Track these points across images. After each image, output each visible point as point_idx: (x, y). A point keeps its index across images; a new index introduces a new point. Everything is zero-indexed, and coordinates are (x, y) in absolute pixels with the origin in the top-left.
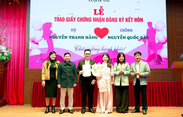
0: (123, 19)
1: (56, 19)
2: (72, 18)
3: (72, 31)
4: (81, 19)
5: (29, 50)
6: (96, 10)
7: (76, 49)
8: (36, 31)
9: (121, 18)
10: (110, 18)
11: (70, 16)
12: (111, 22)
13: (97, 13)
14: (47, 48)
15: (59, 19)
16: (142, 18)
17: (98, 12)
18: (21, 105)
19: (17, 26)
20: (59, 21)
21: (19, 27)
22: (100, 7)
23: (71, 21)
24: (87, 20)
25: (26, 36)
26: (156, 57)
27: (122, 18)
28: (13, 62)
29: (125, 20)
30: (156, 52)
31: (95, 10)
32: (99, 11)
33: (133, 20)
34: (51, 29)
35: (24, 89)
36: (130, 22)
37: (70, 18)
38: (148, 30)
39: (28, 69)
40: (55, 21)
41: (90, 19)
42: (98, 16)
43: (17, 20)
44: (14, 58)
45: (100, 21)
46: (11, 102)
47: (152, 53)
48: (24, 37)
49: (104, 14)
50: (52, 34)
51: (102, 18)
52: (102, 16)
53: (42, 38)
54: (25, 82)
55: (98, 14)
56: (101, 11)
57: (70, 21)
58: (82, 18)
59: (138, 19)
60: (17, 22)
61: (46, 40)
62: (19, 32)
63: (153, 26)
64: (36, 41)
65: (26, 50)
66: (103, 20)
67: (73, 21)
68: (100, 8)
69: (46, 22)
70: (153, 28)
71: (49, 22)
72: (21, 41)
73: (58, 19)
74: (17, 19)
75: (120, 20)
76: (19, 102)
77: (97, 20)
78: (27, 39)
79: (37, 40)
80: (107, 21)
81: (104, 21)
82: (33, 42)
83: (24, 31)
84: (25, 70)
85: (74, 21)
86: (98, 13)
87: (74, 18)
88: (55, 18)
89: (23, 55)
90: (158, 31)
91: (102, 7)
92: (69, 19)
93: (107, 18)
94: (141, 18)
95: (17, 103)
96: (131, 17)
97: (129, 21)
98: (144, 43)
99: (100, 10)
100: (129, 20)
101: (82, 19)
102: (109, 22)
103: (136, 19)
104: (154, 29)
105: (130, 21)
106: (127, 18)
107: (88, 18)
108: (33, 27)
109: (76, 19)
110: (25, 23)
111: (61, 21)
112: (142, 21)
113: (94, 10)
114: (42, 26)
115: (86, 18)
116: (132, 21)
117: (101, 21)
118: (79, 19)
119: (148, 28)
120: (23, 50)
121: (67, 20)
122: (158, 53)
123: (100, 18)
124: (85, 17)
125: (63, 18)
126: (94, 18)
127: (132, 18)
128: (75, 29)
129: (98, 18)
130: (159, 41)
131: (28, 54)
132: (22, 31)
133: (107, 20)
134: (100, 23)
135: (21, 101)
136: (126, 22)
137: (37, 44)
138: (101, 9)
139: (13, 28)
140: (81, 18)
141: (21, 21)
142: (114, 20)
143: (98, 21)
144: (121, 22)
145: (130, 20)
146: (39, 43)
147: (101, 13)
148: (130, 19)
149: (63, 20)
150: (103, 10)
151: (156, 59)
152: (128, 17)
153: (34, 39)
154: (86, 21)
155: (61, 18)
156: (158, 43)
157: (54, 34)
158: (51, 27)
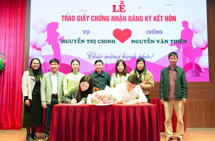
0: (150, 18)
1: (64, 17)
2: (84, 16)
3: (84, 33)
4: (96, 18)
5: (29, 58)
6: (116, 6)
7: (90, 56)
8: (38, 33)
9: (147, 16)
10: (134, 17)
11: (82, 14)
12: (135, 21)
13: (116, 10)
14: (53, 55)
15: (67, 18)
16: (175, 16)
17: (117, 8)
18: (17, 129)
19: (13, 26)
20: (67, 20)
21: (16, 28)
22: (121, 2)
23: (83, 21)
24: (104, 18)
25: (26, 40)
26: (194, 66)
27: (149, 16)
28: (8, 74)
29: (152, 19)
30: (194, 61)
31: (114, 6)
33: (164, 18)
34: (57, 30)
36: (159, 21)
37: (81, 16)
38: (183, 32)
40: (63, 20)
42: (118, 14)
43: (14, 19)
44: (9, 68)
45: (121, 21)
46: (4, 126)
47: (188, 62)
48: (22, 41)
49: (125, 10)
50: (59, 37)
51: (123, 16)
52: (123, 14)
55: (118, 11)
56: (122, 7)
57: (81, 21)
58: (97, 16)
59: (170, 17)
60: (13, 22)
61: (51, 45)
62: (16, 34)
63: (190, 27)
64: (37, 47)
65: (25, 58)
66: (125, 19)
67: (85, 21)
68: (121, 4)
69: (51, 22)
71: (54, 21)
73: (66, 17)
74: (14, 17)
75: (146, 19)
76: (15, 126)
77: (116, 18)
78: (26, 43)
79: (39, 45)
80: (129, 21)
81: (126, 21)
82: (34, 47)
83: (23, 33)
85: (88, 20)
86: (118, 10)
87: (87, 16)
88: (63, 16)
89: (21, 64)
90: (196, 33)
91: (123, 2)
92: (80, 18)
93: (129, 16)
94: (173, 16)
95: (13, 127)
96: (160, 15)
97: (158, 21)
98: (178, 49)
99: (120, 6)
100: (158, 19)
101: (97, 18)
102: (133, 21)
103: (167, 17)
104: (191, 30)
105: (159, 20)
106: (156, 16)
107: (105, 16)
108: (34, 28)
109: (90, 18)
110: (23, 23)
111: (70, 20)
112: (175, 21)
113: (113, 7)
114: (46, 27)
115: (103, 16)
116: (162, 21)
117: (122, 21)
118: (93, 18)
119: (183, 28)
120: (22, 58)
121: (79, 20)
122: (196, 62)
123: (121, 17)
124: (101, 15)
125: (73, 17)
126: (112, 16)
127: (162, 17)
128: (89, 31)
129: (118, 16)
130: (197, 46)
131: (28, 63)
132: (20, 33)
133: (129, 18)
134: (121, 22)
135: (17, 124)
136: (154, 21)
137: (40, 49)
138: (122, 4)
139: (7, 29)
140: (95, 16)
141: (19, 20)
142: (139, 19)
143: (118, 21)
144: (148, 21)
145: (159, 18)
146: (42, 48)
147: (122, 10)
148: (159, 17)
149: (73, 20)
150: (124, 6)
151: (194, 69)
152: (157, 15)
153: (36, 43)
154: (103, 21)
155: (70, 16)
156: (196, 48)
157: (61, 37)
158: (57, 28)
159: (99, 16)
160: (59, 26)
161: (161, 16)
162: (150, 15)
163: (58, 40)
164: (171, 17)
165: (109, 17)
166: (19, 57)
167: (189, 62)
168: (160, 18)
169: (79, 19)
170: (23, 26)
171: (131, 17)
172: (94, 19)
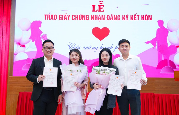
0: (127, 17)
1: (47, 16)
2: (65, 15)
4: (76, 17)
5: (14, 54)
6: (95, 5)
8: (22, 31)
9: (125, 16)
10: (112, 16)
11: (63, 13)
12: (113, 20)
13: (96, 10)
15: (49, 17)
16: (151, 16)
17: (97, 8)
20: (50, 19)
21: (2, 26)
22: (100, 2)
23: (64, 19)
24: (84, 18)
25: (11, 37)
26: (169, 63)
27: (126, 16)
29: (129, 18)
31: (94, 6)
32: (98, 7)
33: (140, 17)
34: (40, 28)
35: (7, 101)
36: (136, 20)
37: (63, 15)
38: (158, 30)
39: (12, 77)
40: (46, 19)
41: (87, 16)
42: (97, 14)
45: (99, 20)
47: (163, 59)
48: (8, 39)
49: (104, 10)
50: (42, 35)
51: (102, 16)
52: (102, 14)
53: (30, 39)
54: (8, 93)
55: (97, 11)
56: (101, 7)
57: (63, 19)
58: (78, 15)
59: (146, 16)
61: (34, 42)
62: (2, 32)
63: (165, 25)
65: (10, 54)
66: (103, 18)
67: (66, 19)
68: (100, 4)
69: (35, 20)
70: (164, 27)
71: (38, 20)
72: (4, 43)
73: (49, 16)
75: (123, 18)
77: (95, 17)
78: (11, 40)
79: (23, 42)
80: (107, 20)
81: (104, 19)
82: (19, 44)
83: (8, 31)
84: (8, 79)
85: (69, 19)
86: (97, 10)
87: (68, 15)
88: (46, 15)
90: (171, 31)
91: (102, 2)
92: (62, 17)
93: (107, 16)
94: (149, 16)
96: (137, 15)
98: (153, 46)
99: (99, 6)
100: (135, 18)
101: (78, 17)
102: (111, 20)
103: (143, 17)
104: (166, 29)
105: (135, 19)
106: (133, 16)
107: (85, 16)
108: (18, 26)
109: (71, 17)
110: (9, 21)
111: (52, 19)
112: (151, 19)
113: (92, 6)
115: (83, 16)
116: (138, 20)
117: (101, 20)
118: (74, 17)
120: (7, 54)
121: (60, 18)
122: (170, 59)
123: (99, 16)
124: (81, 15)
125: (55, 16)
126: (92, 16)
127: (138, 16)
129: (97, 16)
130: (172, 44)
131: (12, 58)
132: (5, 31)
133: (107, 18)
134: (99, 21)
136: (131, 20)
137: (24, 46)
138: (101, 4)
140: (76, 15)
141: (5, 18)
142: (117, 18)
143: (97, 20)
144: (125, 20)
145: (136, 18)
146: (26, 45)
147: (101, 9)
148: (135, 17)
149: (55, 18)
150: (103, 6)
151: (169, 66)
153: (20, 40)
154: (83, 20)
155: (52, 15)
156: (171, 46)
157: (44, 34)
158: (40, 26)
159: (79, 15)
160: (42, 24)
161: (137, 16)
162: (127, 14)
163: (41, 38)
165: (88, 16)
166: (5, 53)
167: (164, 59)
168: (137, 17)
169: (61, 18)
170: (9, 25)
171: (109, 16)
172: (74, 19)
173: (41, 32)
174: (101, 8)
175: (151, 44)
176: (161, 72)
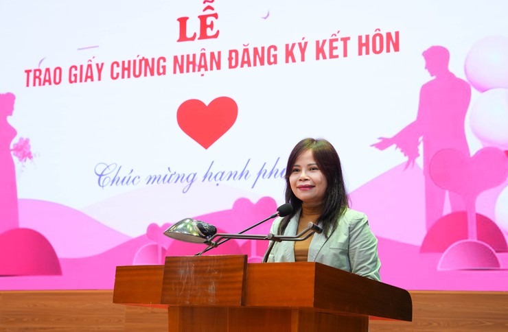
0: (302, 51)
1: (32, 75)
2: (90, 66)
4: (124, 69)
6: (187, 18)
9: (293, 45)
10: (246, 50)
11: (83, 59)
12: (250, 65)
13: (189, 34)
15: (41, 77)
16: (397, 33)
17: (193, 27)
20: (39, 85)
22: (205, 2)
23: (85, 81)
24: (150, 67)
26: (472, 228)
27: (300, 44)
29: (311, 51)
30: (472, 204)
31: (183, 21)
32: (199, 21)
33: (353, 45)
36: (337, 57)
37: (81, 67)
38: (426, 91)
40: (28, 85)
41: (161, 61)
45: (203, 69)
47: (447, 210)
49: (218, 32)
50: (15, 141)
51: (212, 54)
52: (210, 46)
55: (193, 39)
56: (209, 21)
57: (81, 81)
59: (378, 38)
63: (456, 68)
66: (216, 61)
67: (92, 80)
68: (204, 10)
70: (452, 75)
73: (38, 74)
75: (289, 54)
77: (189, 63)
80: (231, 67)
81: (218, 67)
85: (99, 79)
86: (195, 34)
87: (97, 65)
88: (28, 72)
90: (482, 90)
91: (212, 1)
92: (78, 72)
93: (231, 52)
94: (389, 35)
96: (339, 36)
97: (332, 56)
98: (406, 159)
99: (203, 19)
100: (332, 48)
101: (128, 68)
103: (364, 41)
104: (460, 81)
105: (335, 52)
106: (324, 42)
107: (153, 60)
109: (106, 71)
111: (47, 84)
112: (397, 49)
113: (178, 23)
115: (147, 60)
116: (345, 55)
117: (206, 70)
118: (117, 70)
119: (427, 77)
121: (73, 79)
122: (481, 206)
123: (202, 55)
124: (141, 58)
125: (58, 71)
126: (176, 58)
127: (345, 40)
129: (194, 56)
130: (487, 145)
133: (230, 59)
134: (202, 75)
136: (318, 58)
138: (209, 12)
140: (124, 63)
142: (263, 56)
143: (194, 70)
144: (294, 60)
145: (336, 48)
147: (208, 30)
148: (335, 44)
149: (57, 80)
150: (216, 16)
151: (473, 238)
152: (328, 38)
154: (146, 75)
155: (48, 70)
156: (482, 153)
157: (21, 140)
158: (10, 112)
159: (135, 61)
161: (342, 39)
162: (303, 39)
163: (12, 153)
164: (381, 36)
165: (165, 60)
167: (453, 207)
168: (340, 44)
169: (75, 75)
171: (237, 52)
172: (118, 74)
173: (13, 133)
174: (209, 26)
175: (399, 150)
176: (439, 269)
